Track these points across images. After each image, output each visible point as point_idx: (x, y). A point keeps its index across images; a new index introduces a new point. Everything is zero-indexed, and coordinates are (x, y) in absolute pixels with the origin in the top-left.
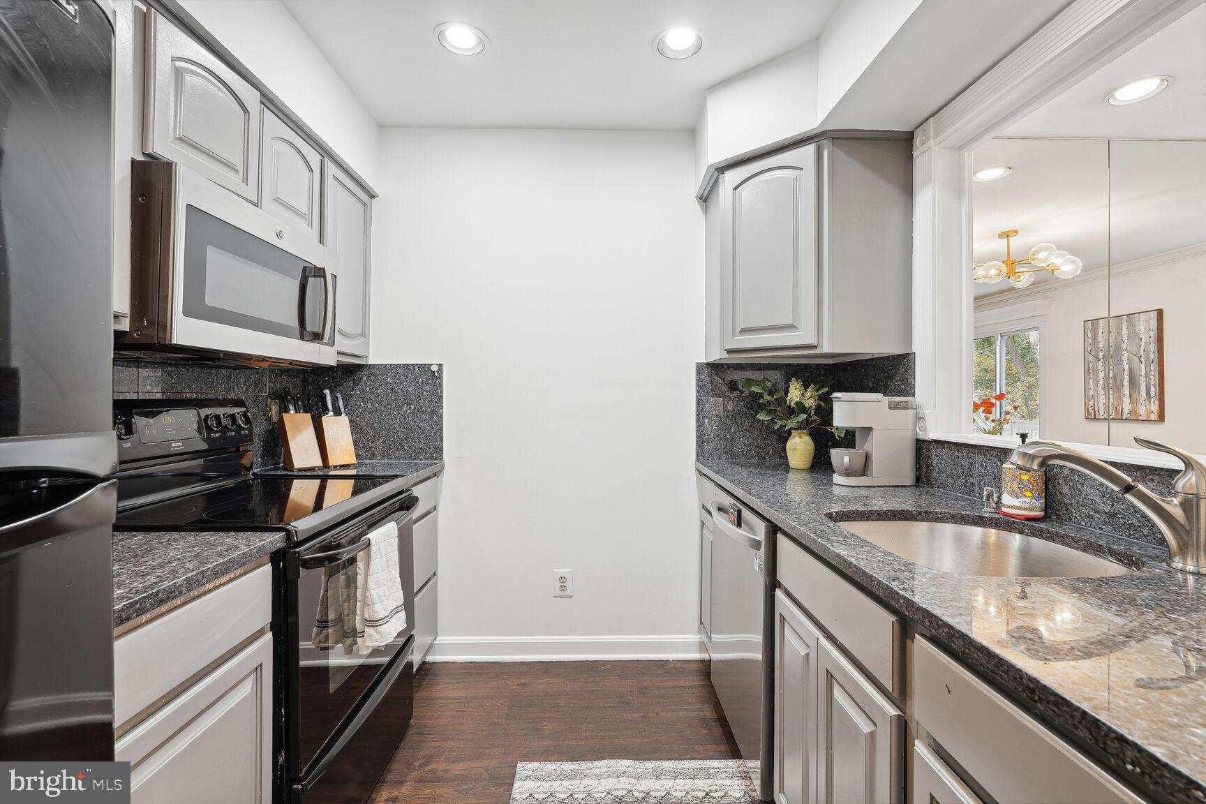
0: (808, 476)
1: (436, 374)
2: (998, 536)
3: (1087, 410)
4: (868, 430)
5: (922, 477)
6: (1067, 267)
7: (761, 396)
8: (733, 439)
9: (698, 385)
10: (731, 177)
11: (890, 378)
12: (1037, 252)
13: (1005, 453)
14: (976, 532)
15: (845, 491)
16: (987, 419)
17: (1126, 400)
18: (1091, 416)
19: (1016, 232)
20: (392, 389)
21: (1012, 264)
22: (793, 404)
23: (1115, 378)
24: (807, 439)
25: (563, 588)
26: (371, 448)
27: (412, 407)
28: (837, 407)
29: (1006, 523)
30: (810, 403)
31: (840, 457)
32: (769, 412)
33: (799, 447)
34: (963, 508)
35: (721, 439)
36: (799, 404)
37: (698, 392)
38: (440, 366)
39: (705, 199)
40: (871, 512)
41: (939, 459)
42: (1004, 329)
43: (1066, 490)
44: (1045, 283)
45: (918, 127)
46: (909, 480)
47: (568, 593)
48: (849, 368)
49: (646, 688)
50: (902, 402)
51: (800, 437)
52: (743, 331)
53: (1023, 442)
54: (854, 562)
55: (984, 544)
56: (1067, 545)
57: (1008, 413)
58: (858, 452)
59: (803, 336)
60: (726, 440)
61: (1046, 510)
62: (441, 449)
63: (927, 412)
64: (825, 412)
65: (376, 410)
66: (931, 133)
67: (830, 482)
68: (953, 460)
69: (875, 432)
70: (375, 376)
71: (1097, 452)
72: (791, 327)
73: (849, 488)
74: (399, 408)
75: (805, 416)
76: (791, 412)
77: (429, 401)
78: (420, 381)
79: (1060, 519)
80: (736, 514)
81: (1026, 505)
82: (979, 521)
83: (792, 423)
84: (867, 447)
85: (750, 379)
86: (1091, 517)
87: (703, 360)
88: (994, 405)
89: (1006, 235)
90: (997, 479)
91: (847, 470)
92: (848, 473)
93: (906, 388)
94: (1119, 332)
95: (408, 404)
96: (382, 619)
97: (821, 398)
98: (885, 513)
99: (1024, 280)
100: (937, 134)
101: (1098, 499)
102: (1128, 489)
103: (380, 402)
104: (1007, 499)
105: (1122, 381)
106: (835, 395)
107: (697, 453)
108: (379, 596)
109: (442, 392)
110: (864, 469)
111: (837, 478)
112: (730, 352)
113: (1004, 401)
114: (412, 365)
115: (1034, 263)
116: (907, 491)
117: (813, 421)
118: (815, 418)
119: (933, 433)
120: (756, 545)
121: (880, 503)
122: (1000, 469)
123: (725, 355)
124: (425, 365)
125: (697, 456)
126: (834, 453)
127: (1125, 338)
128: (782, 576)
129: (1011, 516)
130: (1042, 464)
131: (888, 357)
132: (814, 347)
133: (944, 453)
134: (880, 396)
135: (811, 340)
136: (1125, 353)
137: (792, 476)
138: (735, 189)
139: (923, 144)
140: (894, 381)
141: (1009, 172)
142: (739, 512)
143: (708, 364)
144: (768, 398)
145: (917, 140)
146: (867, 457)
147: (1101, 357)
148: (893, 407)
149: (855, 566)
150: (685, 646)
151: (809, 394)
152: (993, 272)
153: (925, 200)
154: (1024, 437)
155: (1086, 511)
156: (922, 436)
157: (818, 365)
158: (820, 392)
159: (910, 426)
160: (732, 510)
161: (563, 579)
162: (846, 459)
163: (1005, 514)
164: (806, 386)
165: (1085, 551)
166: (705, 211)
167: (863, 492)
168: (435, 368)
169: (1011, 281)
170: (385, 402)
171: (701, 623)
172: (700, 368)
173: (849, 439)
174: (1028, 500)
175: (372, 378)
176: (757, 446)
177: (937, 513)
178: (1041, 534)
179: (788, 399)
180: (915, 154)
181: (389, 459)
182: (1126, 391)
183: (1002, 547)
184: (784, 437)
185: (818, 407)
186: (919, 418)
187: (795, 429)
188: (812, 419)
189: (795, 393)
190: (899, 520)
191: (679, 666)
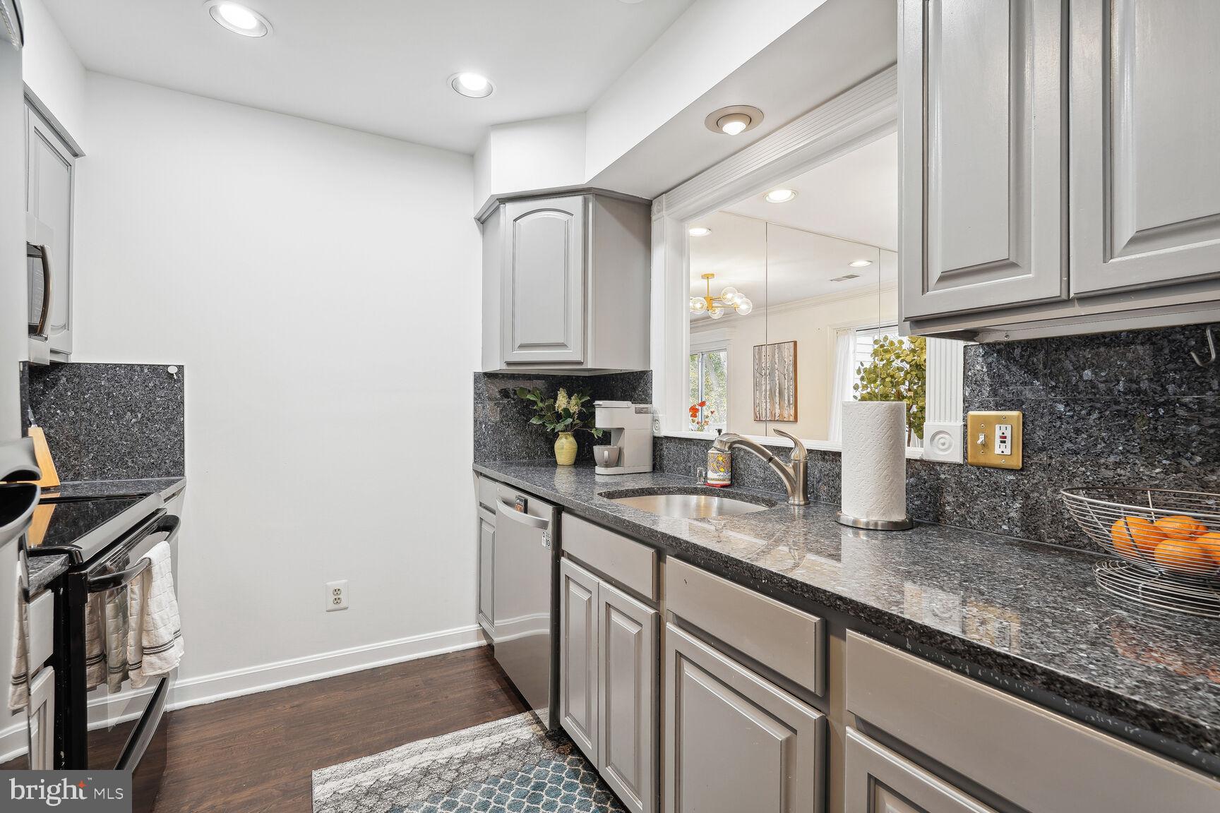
0: (573, 470)
1: (175, 377)
2: (706, 500)
3: (755, 414)
4: (621, 430)
5: (657, 465)
6: (744, 306)
7: (535, 403)
8: (507, 441)
9: (475, 393)
10: (511, 210)
11: (634, 389)
12: (726, 293)
13: (708, 444)
14: (694, 499)
15: (607, 479)
16: (693, 421)
17: (777, 406)
18: (758, 419)
19: (713, 275)
20: (108, 394)
21: (711, 300)
22: (560, 410)
23: (771, 389)
24: (572, 439)
25: (337, 601)
26: (74, 466)
27: (139, 415)
28: (598, 412)
29: (709, 491)
30: (574, 408)
31: (601, 452)
32: (541, 417)
33: (565, 447)
34: (684, 484)
35: (496, 442)
36: (566, 410)
37: (475, 399)
38: (181, 368)
39: (482, 221)
40: (627, 490)
41: (668, 451)
42: (704, 349)
43: (742, 466)
44: (731, 315)
45: (655, 198)
46: (648, 468)
47: (343, 605)
48: (602, 380)
49: (431, 679)
50: (644, 408)
51: (566, 438)
52: (522, 346)
53: (719, 434)
54: (627, 519)
55: (698, 506)
56: (742, 500)
57: (707, 417)
58: (613, 447)
59: (571, 353)
60: (501, 443)
61: (731, 480)
62: (182, 464)
63: (660, 416)
64: (587, 416)
65: (82, 419)
66: (664, 206)
67: (593, 473)
68: (677, 451)
69: (626, 431)
70: (80, 377)
71: (759, 440)
72: (562, 345)
73: (608, 477)
74: (118, 417)
75: (571, 420)
76: (559, 417)
77: (164, 409)
78: (151, 385)
79: (739, 486)
80: (523, 504)
81: (721, 478)
82: (695, 491)
83: (560, 427)
84: (620, 444)
85: (523, 389)
86: (754, 481)
87: (480, 370)
88: (697, 410)
89: (707, 277)
90: (704, 462)
91: (606, 462)
92: (607, 465)
93: (645, 398)
94: (773, 356)
95: (132, 411)
96: (166, 644)
97: (583, 405)
98: (637, 490)
99: (717, 314)
100: (668, 207)
101: (757, 469)
102: (770, 460)
103: (90, 410)
104: (711, 475)
105: (775, 392)
106: (597, 402)
107: (475, 456)
108: (162, 619)
109: (182, 397)
110: (617, 461)
111: (598, 470)
112: (509, 364)
113: (704, 408)
114: (138, 365)
115: (724, 301)
116: (648, 476)
117: (575, 425)
118: (578, 421)
119: (665, 431)
120: (543, 525)
121: (632, 484)
122: (706, 455)
123: (504, 367)
124: (159, 366)
125: (475, 459)
126: (597, 449)
127: (777, 361)
128: (565, 546)
129: (713, 485)
130: (730, 448)
131: (633, 373)
132: (580, 363)
133: (671, 445)
134: (628, 403)
135: (578, 358)
136: (776, 371)
137: (559, 470)
138: (515, 220)
139: (659, 212)
140: (637, 392)
141: (709, 233)
142: (526, 502)
143: (485, 374)
144: (541, 405)
145: (655, 208)
146: (620, 451)
147: (763, 374)
148: (638, 412)
149: (628, 521)
150: (464, 637)
151: (574, 400)
152: (698, 306)
153: (659, 254)
154: (720, 431)
155: (752, 478)
156: (656, 435)
157: (578, 377)
158: (583, 400)
159: (649, 427)
160: (518, 501)
161: (337, 591)
162: (606, 453)
163: (709, 485)
164: (570, 397)
165: (751, 502)
166: (483, 232)
167: (618, 479)
168: (173, 370)
169: (710, 313)
170: (96, 410)
171: (480, 611)
172: (478, 378)
173: (606, 438)
174: (722, 474)
175: (76, 380)
176: (527, 447)
177: (669, 488)
178: (728, 495)
179: (557, 405)
180: (653, 218)
181: (103, 479)
182: (777, 399)
183: (708, 507)
184: (551, 438)
185: (580, 413)
186: (655, 420)
187: (562, 431)
188: (575, 422)
189: (562, 401)
190: (646, 495)
191: (459, 655)
